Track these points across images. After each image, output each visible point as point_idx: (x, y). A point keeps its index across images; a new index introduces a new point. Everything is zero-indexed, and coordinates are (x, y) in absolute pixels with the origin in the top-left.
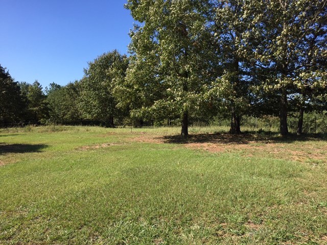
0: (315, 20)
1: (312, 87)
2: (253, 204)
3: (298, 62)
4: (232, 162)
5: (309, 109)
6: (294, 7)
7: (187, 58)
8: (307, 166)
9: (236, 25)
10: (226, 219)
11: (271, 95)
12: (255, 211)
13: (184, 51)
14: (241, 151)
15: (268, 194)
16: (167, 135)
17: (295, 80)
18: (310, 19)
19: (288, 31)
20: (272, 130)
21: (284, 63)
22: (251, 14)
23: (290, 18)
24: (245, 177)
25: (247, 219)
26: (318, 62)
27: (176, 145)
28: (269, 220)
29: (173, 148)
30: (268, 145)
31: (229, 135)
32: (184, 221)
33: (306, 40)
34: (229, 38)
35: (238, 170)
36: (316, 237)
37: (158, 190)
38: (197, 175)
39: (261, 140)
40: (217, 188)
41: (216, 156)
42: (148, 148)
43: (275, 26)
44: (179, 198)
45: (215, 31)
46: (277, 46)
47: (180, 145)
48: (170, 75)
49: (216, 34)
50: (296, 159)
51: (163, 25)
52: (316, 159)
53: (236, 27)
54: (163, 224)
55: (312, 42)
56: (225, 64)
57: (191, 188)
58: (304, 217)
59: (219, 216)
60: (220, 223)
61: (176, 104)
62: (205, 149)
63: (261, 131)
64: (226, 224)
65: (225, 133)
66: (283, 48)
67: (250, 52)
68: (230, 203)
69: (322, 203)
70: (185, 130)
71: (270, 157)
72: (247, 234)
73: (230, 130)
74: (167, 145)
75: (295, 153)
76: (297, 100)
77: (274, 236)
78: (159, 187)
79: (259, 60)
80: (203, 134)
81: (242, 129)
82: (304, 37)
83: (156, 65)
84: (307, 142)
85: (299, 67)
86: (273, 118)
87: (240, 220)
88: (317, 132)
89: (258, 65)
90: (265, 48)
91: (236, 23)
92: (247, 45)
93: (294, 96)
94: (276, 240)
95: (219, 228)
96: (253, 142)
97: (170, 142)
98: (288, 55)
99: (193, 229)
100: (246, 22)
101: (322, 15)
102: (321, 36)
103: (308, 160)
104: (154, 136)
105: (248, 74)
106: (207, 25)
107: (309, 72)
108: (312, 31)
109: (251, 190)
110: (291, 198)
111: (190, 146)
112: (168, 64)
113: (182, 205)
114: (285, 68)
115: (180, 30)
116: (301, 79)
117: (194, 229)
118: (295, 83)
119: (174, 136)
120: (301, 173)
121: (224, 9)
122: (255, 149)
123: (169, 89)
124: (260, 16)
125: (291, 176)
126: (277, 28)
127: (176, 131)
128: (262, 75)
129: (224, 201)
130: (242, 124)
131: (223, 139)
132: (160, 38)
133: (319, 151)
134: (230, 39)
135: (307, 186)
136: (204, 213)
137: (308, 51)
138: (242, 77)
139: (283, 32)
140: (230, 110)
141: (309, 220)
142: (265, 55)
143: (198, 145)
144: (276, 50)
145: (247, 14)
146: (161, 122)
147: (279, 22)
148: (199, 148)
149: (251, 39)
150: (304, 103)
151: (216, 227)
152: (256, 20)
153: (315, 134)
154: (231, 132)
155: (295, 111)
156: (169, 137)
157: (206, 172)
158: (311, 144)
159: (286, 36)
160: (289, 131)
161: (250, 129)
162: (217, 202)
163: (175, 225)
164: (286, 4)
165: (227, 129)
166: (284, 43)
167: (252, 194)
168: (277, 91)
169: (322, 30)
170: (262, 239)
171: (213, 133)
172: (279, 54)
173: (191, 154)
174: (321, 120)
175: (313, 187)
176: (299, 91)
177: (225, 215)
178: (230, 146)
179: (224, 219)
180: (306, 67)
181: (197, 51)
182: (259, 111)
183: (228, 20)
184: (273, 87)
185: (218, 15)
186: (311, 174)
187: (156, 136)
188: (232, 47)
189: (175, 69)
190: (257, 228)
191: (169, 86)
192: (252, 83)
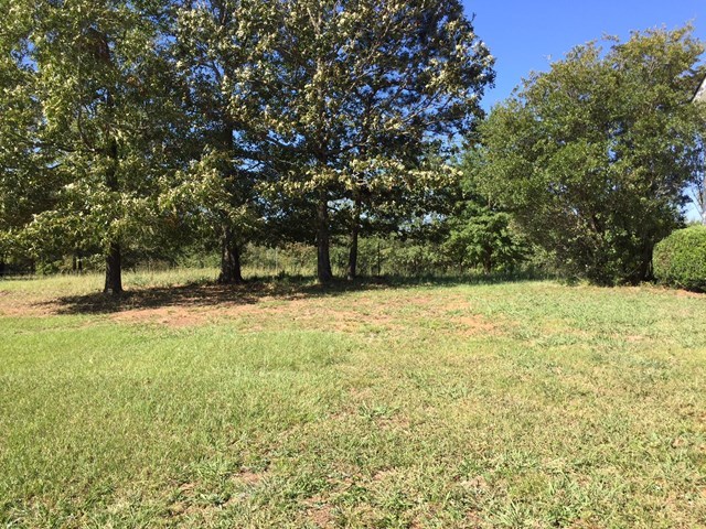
0: (371, 58)
1: (370, 187)
2: (254, 430)
3: (346, 139)
4: (217, 345)
5: (369, 229)
6: (334, 28)
7: (112, 110)
8: (360, 339)
9: (225, 51)
10: (194, 473)
11: (300, 201)
12: (257, 445)
13: (106, 96)
14: (239, 320)
15: (286, 403)
16: (70, 294)
17: (341, 174)
18: (364, 55)
19: (325, 75)
20: (305, 272)
21: (321, 138)
22: (253, 30)
23: (328, 48)
24: (242, 375)
25: (238, 464)
26: (381, 139)
27: (89, 317)
28: (283, 458)
29: (82, 324)
30: (295, 303)
31: (218, 287)
32: (95, 496)
33: (359, 96)
34: (208, 77)
35: (229, 361)
36: (364, 478)
37: (31, 432)
38: (136, 384)
39: (282, 294)
40: (180, 407)
41: (185, 335)
42: (12, 332)
43: (302, 62)
44: (85, 443)
45: (178, 57)
46: (306, 103)
47: (101, 315)
48: (71, 150)
49: (179, 64)
50: (341, 328)
51: (45, 28)
52: (376, 324)
53: (225, 55)
54: (37, 513)
55: (369, 100)
56: (205, 133)
57: (116, 417)
58: (347, 441)
59: (177, 469)
60: (179, 486)
61: (92, 220)
62: (160, 322)
63: (282, 276)
64: (192, 485)
65: (209, 283)
66: (317, 108)
67: (255, 111)
68: (204, 436)
69: (378, 409)
70: (114, 280)
71: (294, 327)
72: (236, 499)
73: (221, 275)
74: (66, 318)
75: (340, 316)
76: (345, 212)
77: (289, 490)
78: (35, 426)
79: (273, 128)
80: (159, 289)
81: (246, 272)
82: (355, 90)
83: (31, 123)
84: (363, 294)
85: (347, 148)
86: (307, 249)
87: (223, 469)
88: (382, 272)
89: (273, 140)
90: (286, 105)
91: (222, 46)
92: (247, 95)
93: (339, 205)
94: (293, 497)
95: (176, 497)
96: (266, 298)
97: (73, 311)
98: (327, 123)
99: (114, 513)
100: (243, 45)
101: (384, 50)
102: (384, 91)
103: (362, 327)
104: (32, 300)
105: (254, 156)
106: (160, 42)
107: (364, 159)
108: (368, 79)
109: (252, 402)
110: (327, 406)
111: (126, 316)
112: (64, 125)
113: (92, 459)
114: (321, 149)
115: (90, 45)
116: (351, 172)
117: (115, 511)
118: (341, 179)
119: (87, 297)
120: (348, 354)
121: (193, 11)
122: (269, 314)
123: (71, 186)
124: (271, 39)
125: (330, 362)
126: (306, 66)
127: (94, 283)
128: (283, 161)
129: (193, 434)
130: (245, 263)
131: (204, 297)
132: (42, 59)
133: (381, 308)
134: (213, 79)
135: (357, 379)
136: (145, 470)
137: (362, 117)
138: (242, 163)
139: (315, 76)
140: (219, 232)
141: (355, 445)
142: (283, 119)
143: (146, 313)
144: (304, 111)
145: (244, 27)
146: (57, 263)
147: (308, 56)
148: (146, 321)
149: (255, 82)
150: (357, 218)
151: (170, 497)
152: (263, 45)
153: (379, 277)
154: (220, 281)
155: (343, 233)
156: (73, 300)
157: (158, 375)
158: (370, 297)
159: (322, 84)
160: (334, 274)
161: (261, 273)
162: (176, 438)
163: (68, 512)
164: (320, 21)
165: (213, 273)
166: (319, 98)
167: (252, 410)
168: (308, 194)
169: (384, 80)
170: (265, 503)
171: (182, 284)
172: (311, 121)
173: (124, 335)
174: (389, 250)
175: (366, 380)
176: (348, 194)
177: (192, 464)
178: (217, 311)
179: (190, 474)
180: (360, 148)
181: (138, 98)
182: (277, 234)
183: (205, 37)
184: (302, 186)
185: (181, 23)
186: (365, 355)
187: (38, 299)
188: (217, 96)
189: (84, 136)
190: (256, 480)
191: (70, 179)
192: (262, 176)
